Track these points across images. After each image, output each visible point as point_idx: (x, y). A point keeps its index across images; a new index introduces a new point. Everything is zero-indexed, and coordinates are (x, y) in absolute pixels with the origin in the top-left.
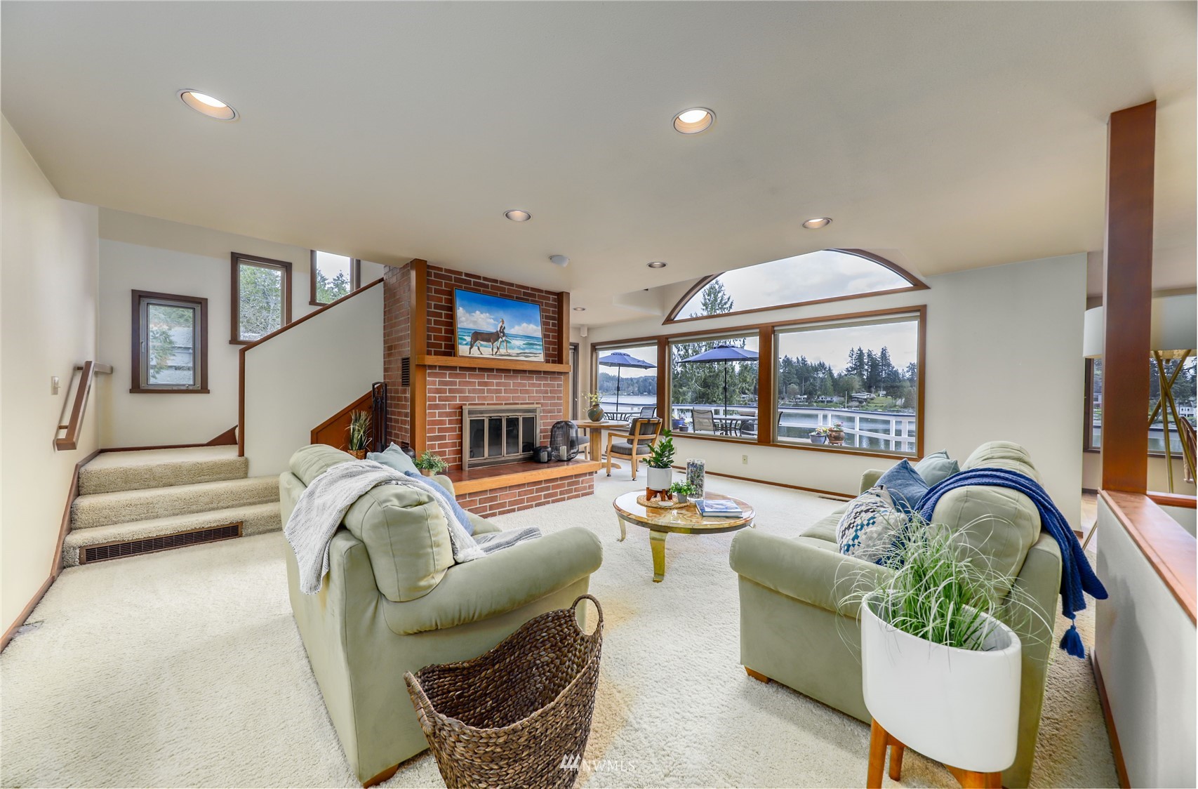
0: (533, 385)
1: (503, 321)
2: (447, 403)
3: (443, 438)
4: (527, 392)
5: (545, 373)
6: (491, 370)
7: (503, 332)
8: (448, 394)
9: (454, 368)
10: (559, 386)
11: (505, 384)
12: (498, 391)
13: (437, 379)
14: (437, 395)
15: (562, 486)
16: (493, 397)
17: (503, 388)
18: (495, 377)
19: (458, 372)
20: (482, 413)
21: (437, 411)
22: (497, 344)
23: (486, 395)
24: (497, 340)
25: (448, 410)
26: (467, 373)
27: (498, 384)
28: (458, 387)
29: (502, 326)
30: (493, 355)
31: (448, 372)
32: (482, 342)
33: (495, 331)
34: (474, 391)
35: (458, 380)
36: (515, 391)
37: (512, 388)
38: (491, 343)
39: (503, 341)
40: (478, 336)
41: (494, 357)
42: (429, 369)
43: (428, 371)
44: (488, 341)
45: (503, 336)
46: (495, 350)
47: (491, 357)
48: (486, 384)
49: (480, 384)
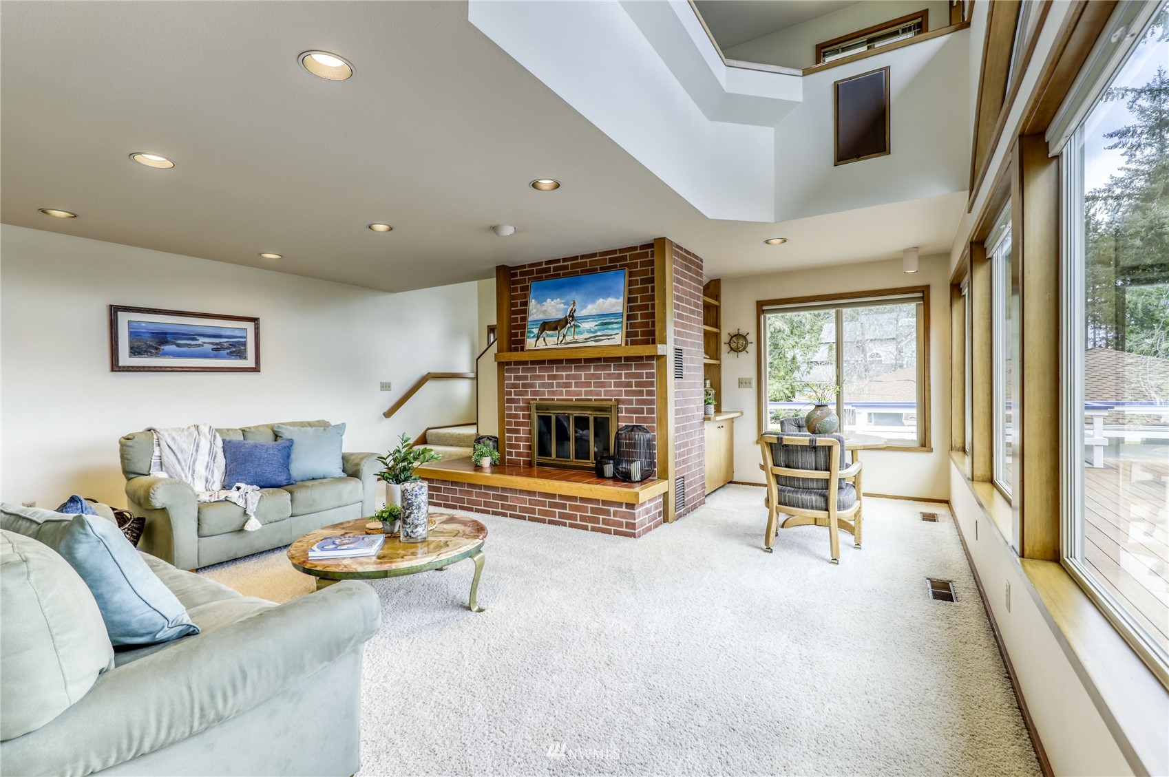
0: (610, 376)
1: (574, 304)
2: (521, 397)
3: (517, 431)
4: (602, 385)
5: (627, 359)
6: (560, 361)
7: (573, 317)
8: (521, 389)
9: (525, 363)
10: (651, 375)
11: (575, 377)
12: (568, 385)
13: (513, 375)
14: (513, 390)
15: (585, 510)
16: (562, 391)
17: (573, 381)
18: (564, 369)
19: (529, 366)
20: (548, 410)
21: (513, 405)
22: (564, 331)
23: (555, 389)
24: (564, 326)
25: (521, 405)
26: (537, 366)
27: (568, 377)
28: (529, 381)
29: (572, 309)
30: (557, 344)
31: (521, 367)
32: (548, 332)
33: (564, 317)
34: (543, 385)
35: (529, 374)
36: (588, 384)
37: (583, 380)
38: (557, 331)
39: (571, 327)
40: (546, 326)
41: (559, 346)
42: (507, 365)
43: (506, 367)
44: (555, 329)
45: (573, 320)
46: (561, 338)
47: (556, 346)
48: (554, 377)
49: (550, 377)
